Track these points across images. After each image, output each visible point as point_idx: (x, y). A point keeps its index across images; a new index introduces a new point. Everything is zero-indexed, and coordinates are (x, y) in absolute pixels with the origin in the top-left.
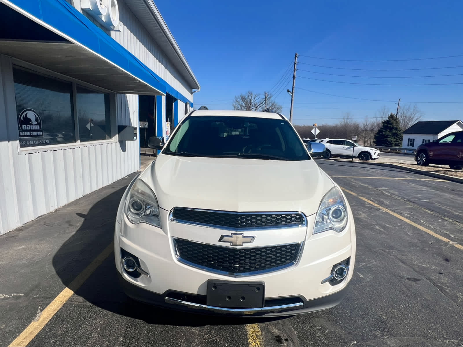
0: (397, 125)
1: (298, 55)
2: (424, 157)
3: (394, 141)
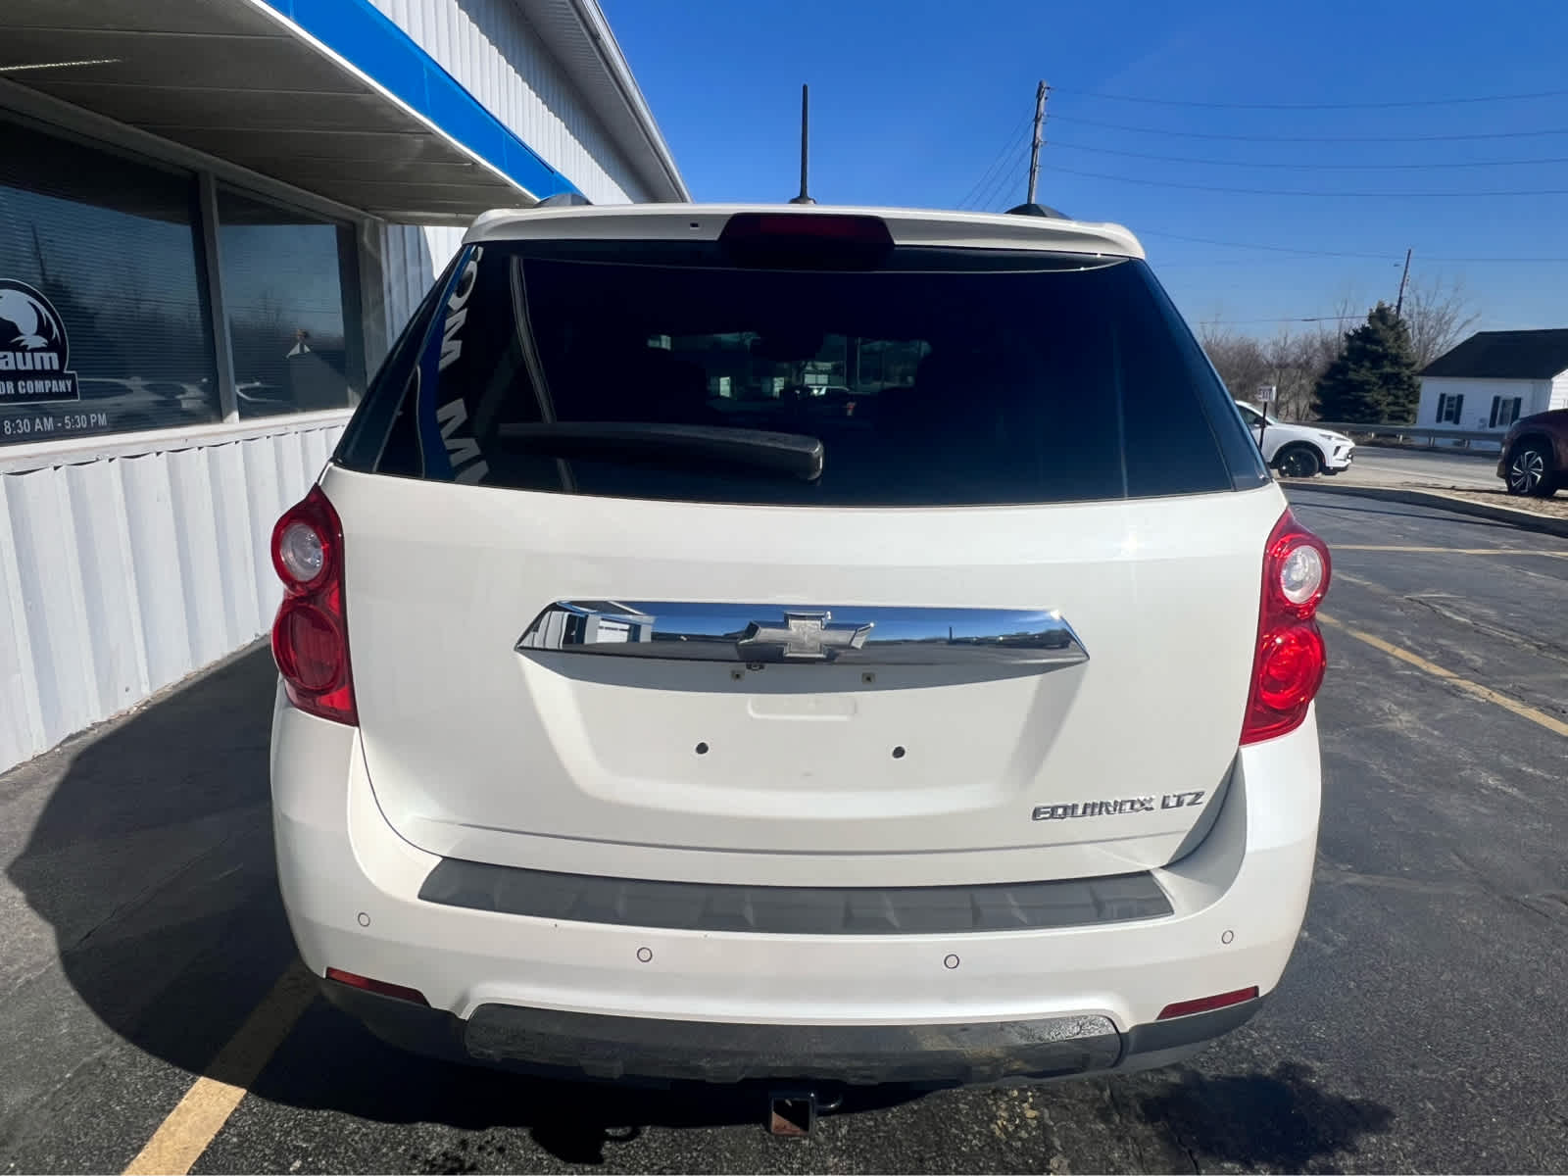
0: (1399, 347)
1: (1048, 88)
2: (1538, 465)
3: (1388, 404)
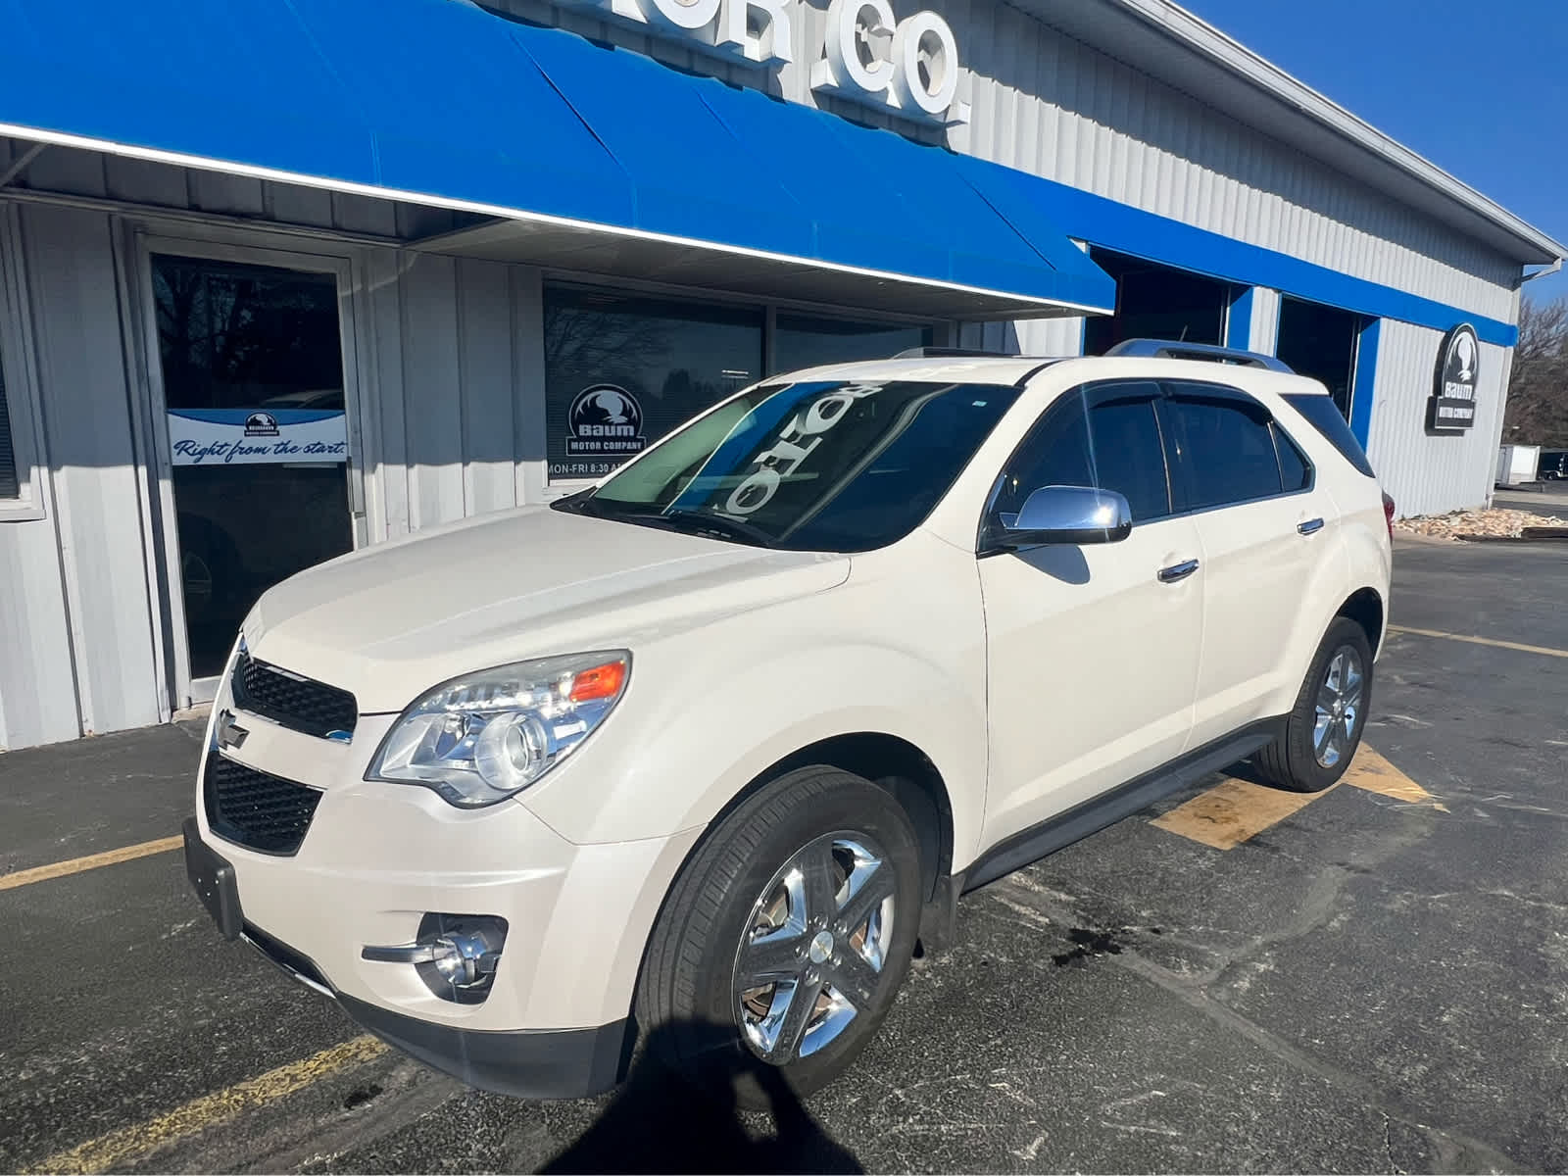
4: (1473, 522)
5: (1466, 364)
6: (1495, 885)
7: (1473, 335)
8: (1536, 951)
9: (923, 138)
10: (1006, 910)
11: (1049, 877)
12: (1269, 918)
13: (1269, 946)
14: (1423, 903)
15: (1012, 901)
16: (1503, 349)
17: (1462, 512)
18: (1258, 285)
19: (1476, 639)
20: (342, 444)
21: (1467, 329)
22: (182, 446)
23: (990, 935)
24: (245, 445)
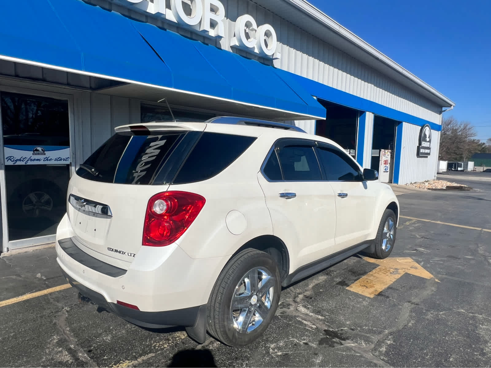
4: (432, 184)
5: (428, 136)
6: (458, 308)
7: (429, 128)
8: (475, 332)
9: (266, 62)
10: (301, 323)
11: (315, 310)
12: (389, 323)
13: (391, 334)
14: (437, 315)
15: (303, 319)
16: (438, 132)
17: (428, 181)
18: (367, 111)
19: (439, 222)
20: (68, 158)
21: (427, 126)
22: (9, 158)
23: (296, 333)
24: (32, 158)
